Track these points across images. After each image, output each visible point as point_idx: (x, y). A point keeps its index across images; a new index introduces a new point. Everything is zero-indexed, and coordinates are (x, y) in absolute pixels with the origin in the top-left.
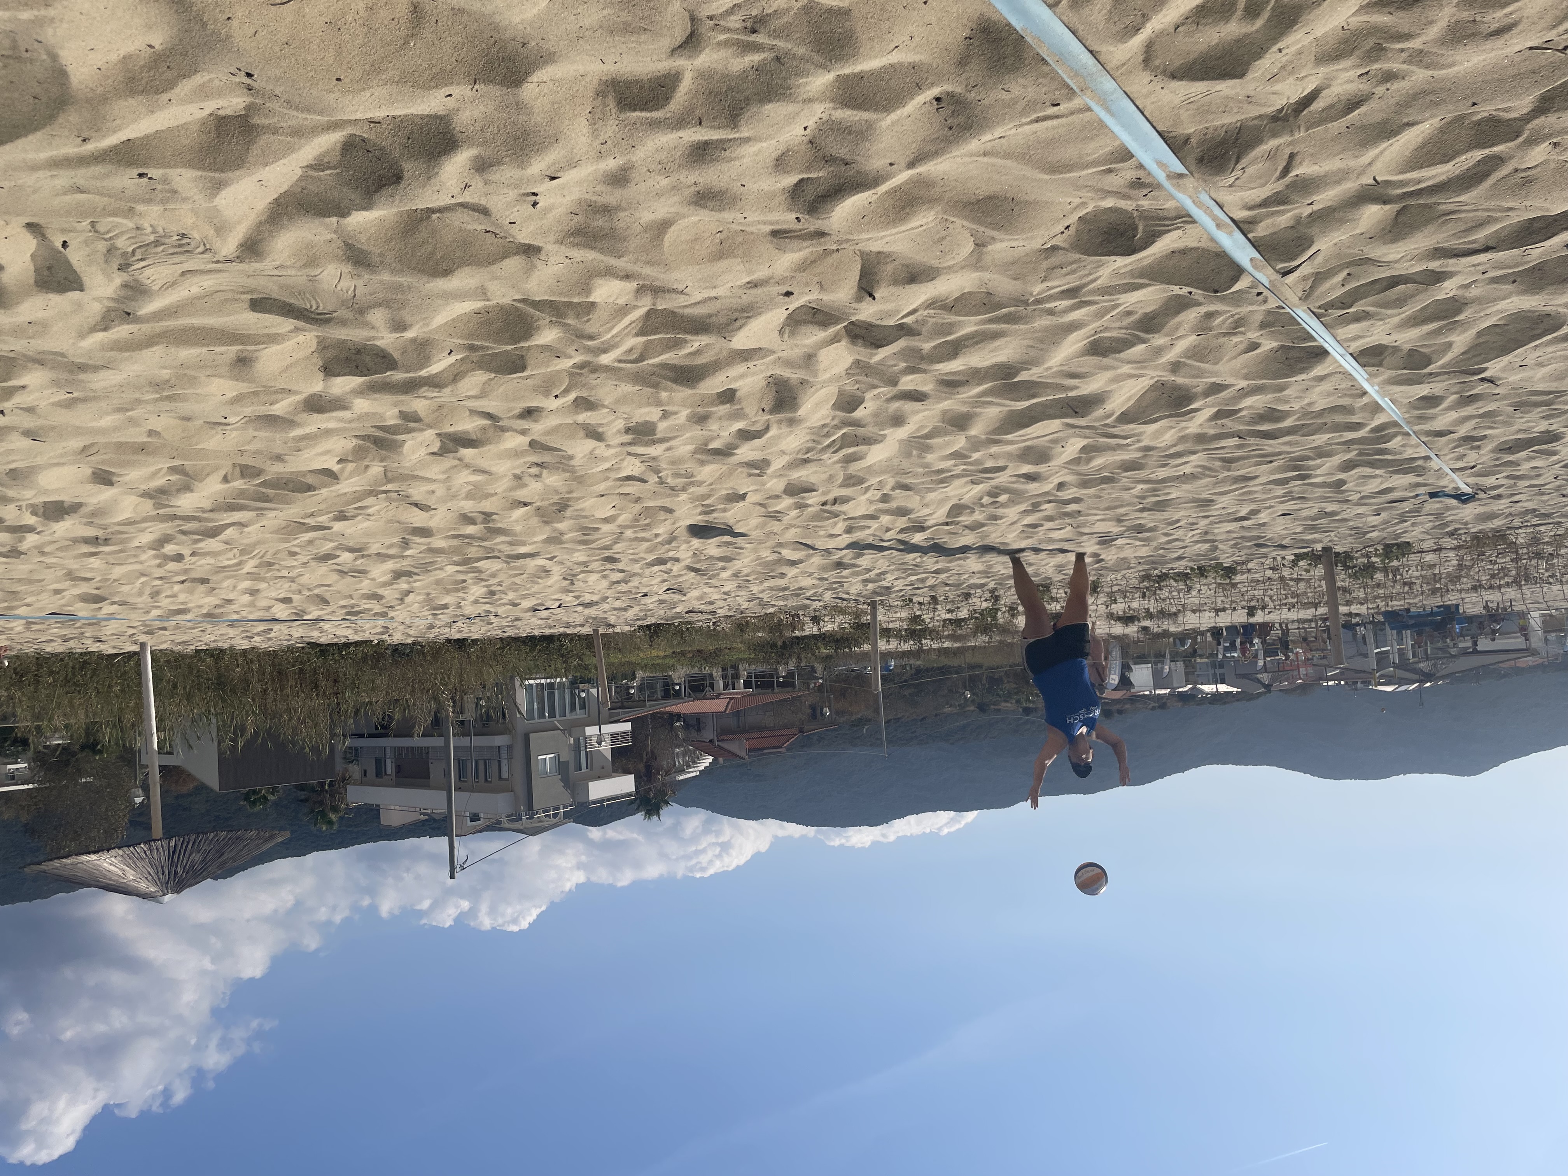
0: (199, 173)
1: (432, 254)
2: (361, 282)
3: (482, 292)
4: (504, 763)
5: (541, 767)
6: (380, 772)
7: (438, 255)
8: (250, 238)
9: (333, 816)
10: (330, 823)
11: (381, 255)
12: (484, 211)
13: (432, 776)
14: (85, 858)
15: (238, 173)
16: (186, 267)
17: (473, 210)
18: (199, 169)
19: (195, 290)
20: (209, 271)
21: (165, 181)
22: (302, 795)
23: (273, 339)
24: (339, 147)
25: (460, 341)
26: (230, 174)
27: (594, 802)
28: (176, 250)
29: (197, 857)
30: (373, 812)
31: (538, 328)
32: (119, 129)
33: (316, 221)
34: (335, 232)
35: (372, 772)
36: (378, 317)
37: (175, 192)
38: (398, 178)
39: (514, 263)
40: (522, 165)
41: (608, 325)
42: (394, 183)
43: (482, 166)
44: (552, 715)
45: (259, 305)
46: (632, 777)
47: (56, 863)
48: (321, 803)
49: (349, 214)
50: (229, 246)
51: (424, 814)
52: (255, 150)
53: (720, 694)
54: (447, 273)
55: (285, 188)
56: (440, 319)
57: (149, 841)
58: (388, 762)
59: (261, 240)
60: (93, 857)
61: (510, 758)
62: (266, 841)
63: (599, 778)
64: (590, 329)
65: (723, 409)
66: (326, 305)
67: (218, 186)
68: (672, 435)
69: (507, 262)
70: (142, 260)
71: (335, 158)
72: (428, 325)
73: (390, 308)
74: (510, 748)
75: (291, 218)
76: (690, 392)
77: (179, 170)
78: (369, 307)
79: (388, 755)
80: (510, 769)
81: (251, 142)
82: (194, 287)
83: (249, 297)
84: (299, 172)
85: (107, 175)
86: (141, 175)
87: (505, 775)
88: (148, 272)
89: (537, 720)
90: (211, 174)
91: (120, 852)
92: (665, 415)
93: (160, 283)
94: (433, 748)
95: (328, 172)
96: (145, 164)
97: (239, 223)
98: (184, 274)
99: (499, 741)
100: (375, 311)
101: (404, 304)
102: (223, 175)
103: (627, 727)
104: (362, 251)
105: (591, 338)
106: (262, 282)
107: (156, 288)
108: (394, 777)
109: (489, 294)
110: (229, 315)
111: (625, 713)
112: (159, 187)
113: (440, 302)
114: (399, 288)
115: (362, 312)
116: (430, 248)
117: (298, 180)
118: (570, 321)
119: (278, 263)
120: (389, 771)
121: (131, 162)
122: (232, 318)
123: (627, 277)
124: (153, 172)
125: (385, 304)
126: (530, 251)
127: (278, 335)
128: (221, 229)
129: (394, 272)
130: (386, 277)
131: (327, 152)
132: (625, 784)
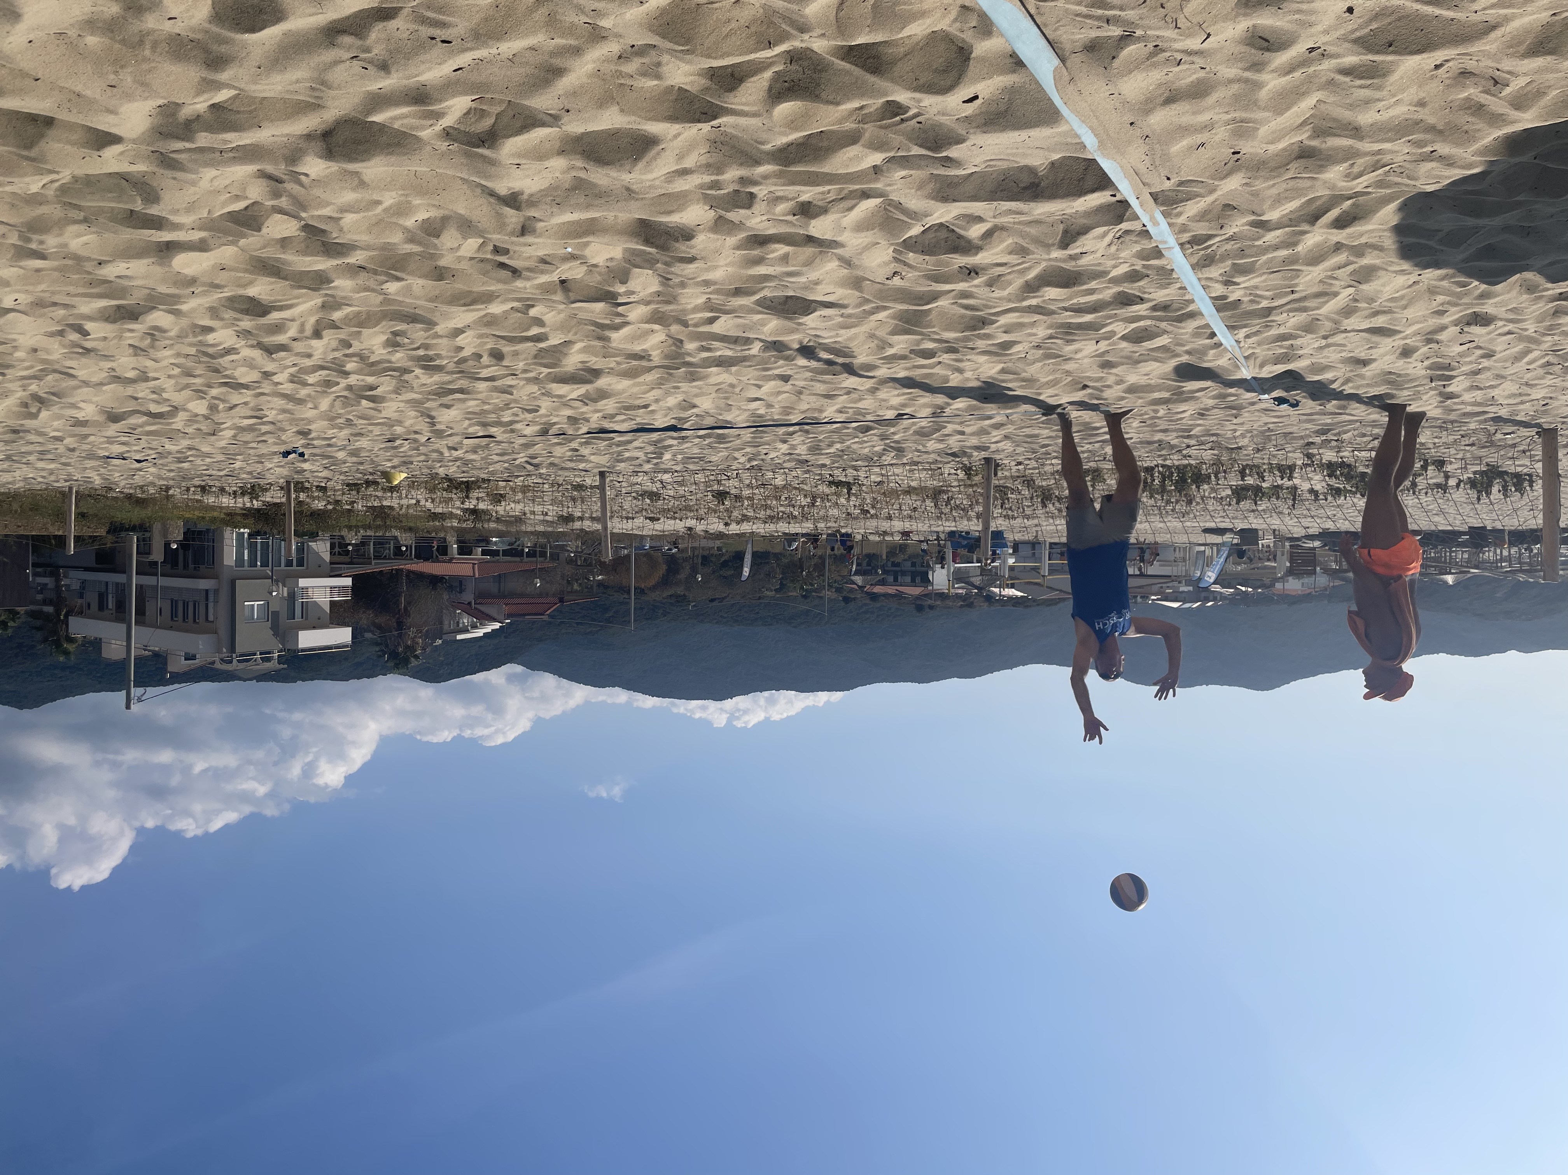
4: (211, 605)
5: (247, 612)
6: (102, 606)
9: (68, 647)
10: (66, 653)
13: (147, 614)
22: (38, 623)
27: (303, 650)
35: (95, 606)
44: (265, 564)
46: (349, 629)
48: (55, 632)
51: (149, 651)
53: (452, 559)
58: (110, 596)
61: (216, 602)
63: (314, 628)
74: (216, 591)
79: (110, 590)
80: (218, 612)
87: (211, 618)
89: (246, 568)
94: (149, 586)
99: (203, 584)
103: (348, 582)
108: (114, 611)
111: (348, 568)
120: (110, 606)
132: (342, 635)
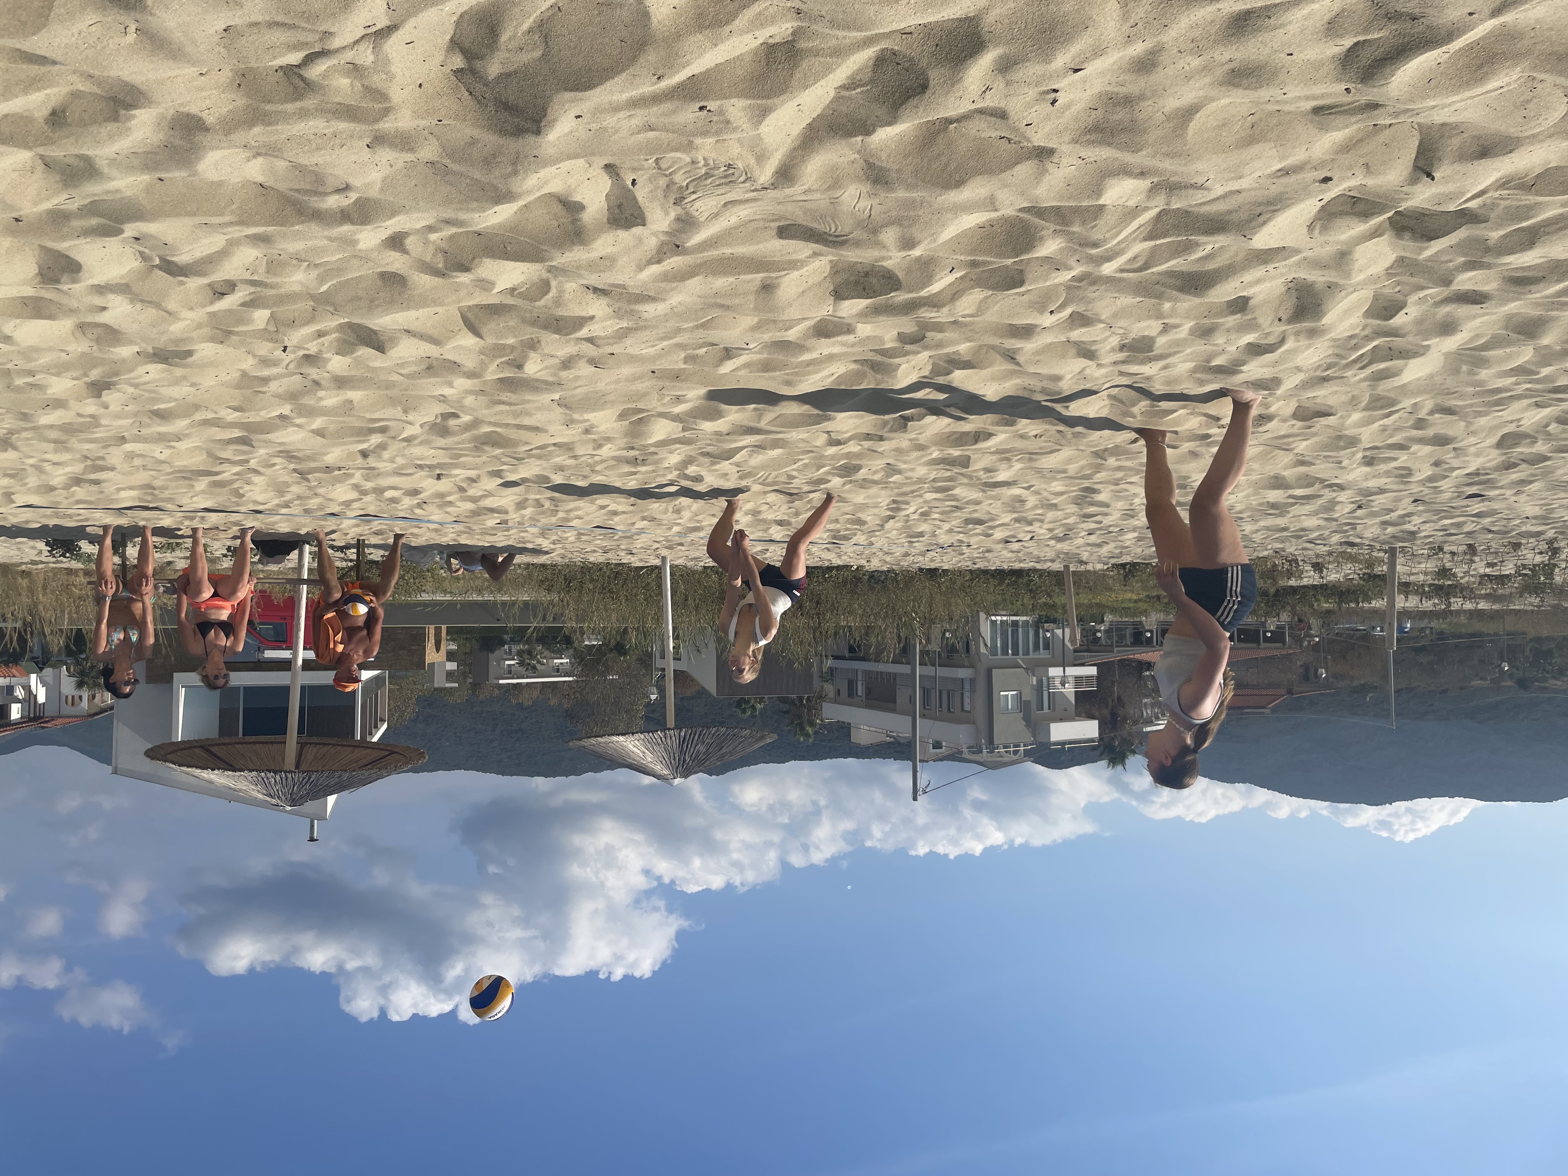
0: (749, 102)
1: (947, 165)
2: (877, 201)
3: (991, 203)
4: (967, 695)
7: (952, 166)
8: (785, 164)
9: (810, 730)
11: (899, 171)
12: (1001, 115)
13: (898, 701)
14: (615, 738)
15: (782, 98)
16: (729, 197)
17: (991, 115)
18: (749, 97)
19: (734, 220)
20: (747, 201)
21: (721, 112)
23: (793, 265)
24: (871, 63)
25: (963, 258)
26: (776, 100)
28: (723, 181)
29: (701, 748)
30: (844, 729)
31: (1041, 239)
32: (688, 64)
33: (844, 142)
34: (859, 152)
36: (889, 236)
37: (728, 122)
38: (924, 87)
39: (1024, 169)
40: (1047, 61)
41: (1115, 231)
42: (919, 93)
43: (1005, 66)
44: (1016, 652)
45: (784, 232)
46: (1096, 722)
47: (593, 741)
48: (799, 717)
49: (874, 131)
50: (765, 175)
52: (798, 75)
54: (959, 184)
55: (819, 111)
56: (948, 233)
57: (664, 729)
59: (794, 166)
60: (621, 738)
61: (973, 691)
62: (757, 740)
64: (1096, 235)
65: (1231, 320)
66: (844, 226)
67: (764, 113)
68: (1172, 350)
69: (1019, 167)
70: (693, 193)
71: (867, 76)
72: (935, 241)
73: (901, 225)
75: (820, 141)
76: (1197, 300)
77: (733, 101)
78: (882, 226)
79: (860, 677)
80: (972, 702)
81: (796, 66)
82: (733, 217)
83: (777, 224)
84: (832, 93)
85: (674, 112)
86: (702, 108)
87: (967, 707)
88: (698, 204)
90: (759, 102)
91: (642, 736)
92: (1166, 329)
93: (706, 214)
94: (901, 675)
95: (859, 90)
96: (706, 98)
97: (777, 150)
98: (725, 204)
100: (888, 230)
101: (915, 220)
102: (769, 101)
103: (1092, 671)
104: (881, 169)
105: (1095, 245)
106: (790, 208)
107: (702, 219)
109: (997, 204)
110: (759, 243)
112: (715, 119)
113: (949, 216)
114: (911, 204)
115: (875, 231)
116: (944, 159)
117: (832, 102)
118: (1076, 228)
119: (806, 187)
121: (694, 98)
122: (761, 246)
123: (1142, 174)
124: (712, 105)
125: (897, 222)
126: (1044, 154)
127: (798, 261)
128: (761, 158)
129: (910, 187)
130: (901, 194)
131: (860, 70)
